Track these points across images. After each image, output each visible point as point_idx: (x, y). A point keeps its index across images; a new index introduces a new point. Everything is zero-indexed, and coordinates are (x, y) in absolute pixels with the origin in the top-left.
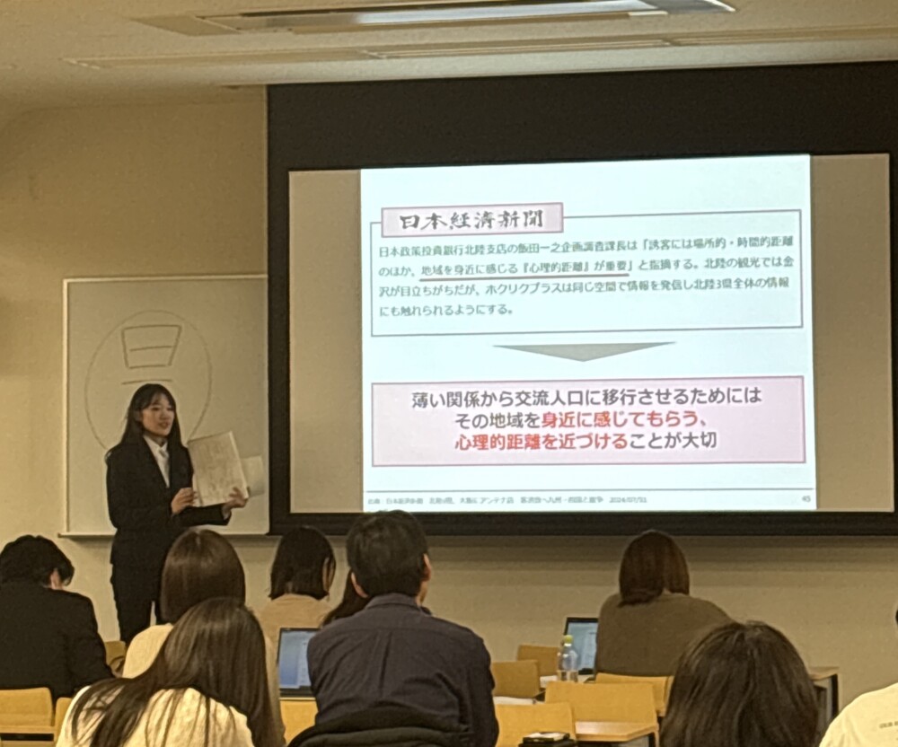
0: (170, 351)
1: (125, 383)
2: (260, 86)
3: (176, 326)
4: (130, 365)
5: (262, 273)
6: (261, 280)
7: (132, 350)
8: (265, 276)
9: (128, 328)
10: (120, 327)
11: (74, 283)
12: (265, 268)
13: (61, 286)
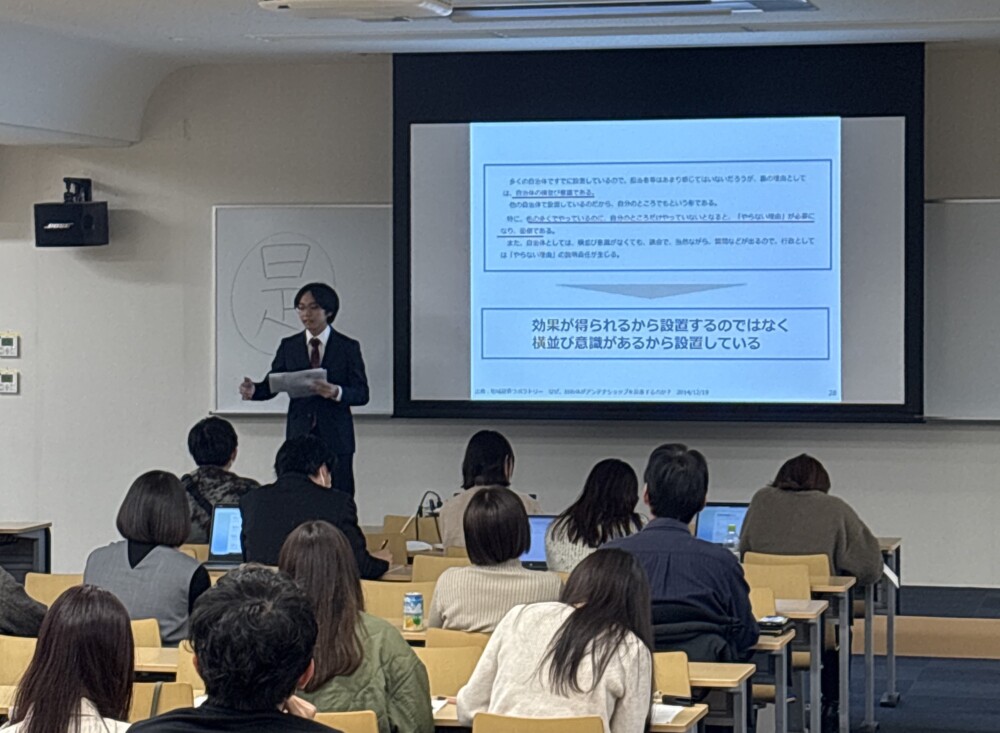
0: (300, 265)
1: (263, 291)
2: (388, 54)
3: (306, 245)
4: (268, 276)
5: (387, 203)
6: (387, 209)
7: (270, 264)
8: (391, 206)
9: (264, 247)
10: (261, 245)
11: (221, 209)
12: (391, 199)
13: (211, 211)
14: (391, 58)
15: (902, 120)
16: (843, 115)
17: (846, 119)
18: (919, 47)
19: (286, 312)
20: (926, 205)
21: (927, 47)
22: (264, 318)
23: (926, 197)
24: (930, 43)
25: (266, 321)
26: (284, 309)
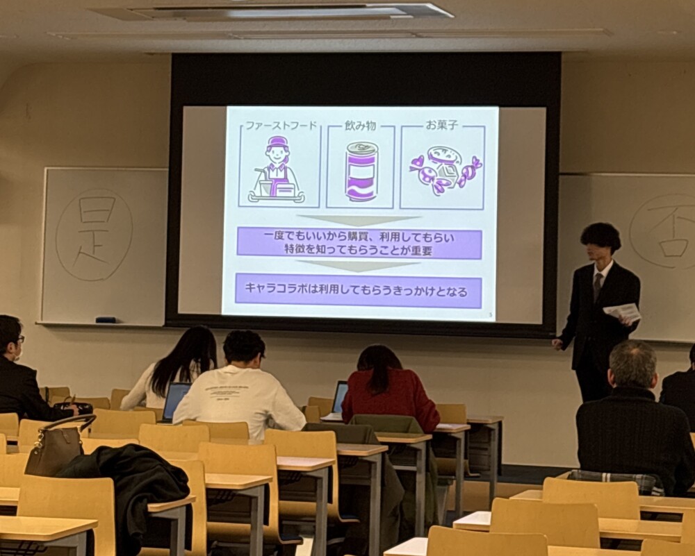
0: (108, 212)
1: (80, 232)
2: (168, 54)
3: (112, 198)
4: (84, 221)
5: (165, 167)
6: (165, 171)
7: (85, 212)
9: (83, 198)
10: (78, 198)
11: (51, 170)
13: (43, 171)
14: (170, 58)
15: (544, 110)
16: (500, 106)
17: (503, 109)
18: (557, 55)
19: (96, 248)
20: (561, 177)
21: (563, 57)
22: (80, 253)
23: (561, 171)
24: (565, 52)
25: (81, 255)
26: (95, 246)
